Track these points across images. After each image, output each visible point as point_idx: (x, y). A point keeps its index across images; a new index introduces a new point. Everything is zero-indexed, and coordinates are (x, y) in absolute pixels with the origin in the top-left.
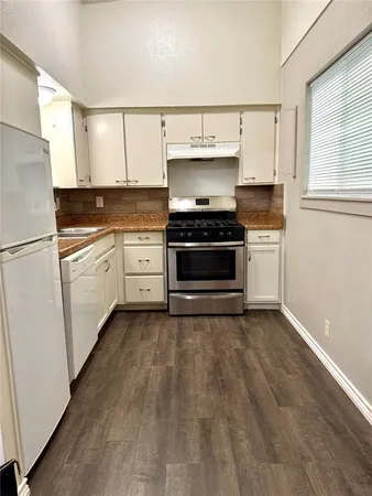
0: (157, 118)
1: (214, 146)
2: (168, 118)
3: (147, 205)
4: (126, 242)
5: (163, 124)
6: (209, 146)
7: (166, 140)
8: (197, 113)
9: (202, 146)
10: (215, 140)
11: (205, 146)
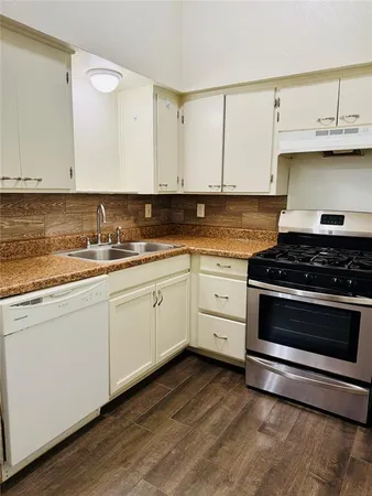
0: (269, 96)
1: (355, 131)
2: (285, 94)
3: (255, 218)
4: (202, 268)
5: (277, 104)
6: (348, 131)
7: (279, 126)
8: (331, 80)
9: (333, 132)
10: (359, 121)
11: (340, 132)
